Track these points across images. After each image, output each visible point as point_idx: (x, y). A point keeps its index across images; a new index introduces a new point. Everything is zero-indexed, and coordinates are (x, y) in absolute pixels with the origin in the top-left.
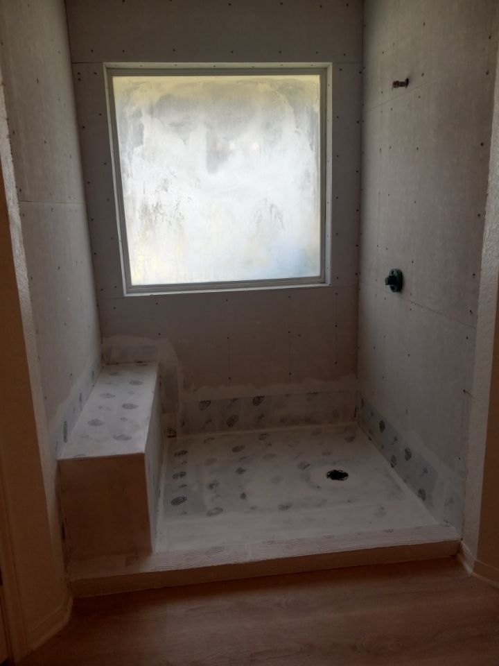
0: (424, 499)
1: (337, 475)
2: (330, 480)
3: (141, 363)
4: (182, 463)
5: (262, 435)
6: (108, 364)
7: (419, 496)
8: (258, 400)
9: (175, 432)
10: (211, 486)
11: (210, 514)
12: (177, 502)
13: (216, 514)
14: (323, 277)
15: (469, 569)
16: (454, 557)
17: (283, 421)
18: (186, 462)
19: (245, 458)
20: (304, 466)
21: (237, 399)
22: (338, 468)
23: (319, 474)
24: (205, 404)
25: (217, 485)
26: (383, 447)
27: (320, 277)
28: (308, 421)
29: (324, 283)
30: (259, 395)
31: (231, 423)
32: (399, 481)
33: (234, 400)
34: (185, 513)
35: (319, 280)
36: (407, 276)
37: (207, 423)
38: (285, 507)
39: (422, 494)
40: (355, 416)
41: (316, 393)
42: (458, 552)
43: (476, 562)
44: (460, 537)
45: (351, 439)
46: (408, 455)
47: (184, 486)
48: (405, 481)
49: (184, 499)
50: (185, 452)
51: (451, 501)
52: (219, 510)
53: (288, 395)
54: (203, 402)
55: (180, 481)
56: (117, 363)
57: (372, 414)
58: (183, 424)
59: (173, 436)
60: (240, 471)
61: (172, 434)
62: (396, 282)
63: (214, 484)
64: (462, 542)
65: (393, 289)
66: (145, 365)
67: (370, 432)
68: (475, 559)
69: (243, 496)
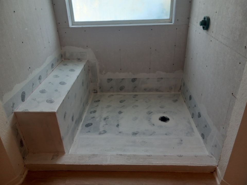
0: (203, 138)
1: (164, 119)
2: (160, 121)
3: (79, 60)
4: (96, 106)
5: (135, 95)
6: (65, 59)
7: (201, 136)
8: (134, 80)
9: (97, 91)
10: (105, 119)
11: (100, 134)
12: (88, 125)
13: (103, 134)
14: (171, 19)
15: (218, 182)
16: (212, 173)
17: (145, 90)
18: (98, 106)
19: (124, 106)
20: (150, 113)
21: (124, 79)
22: (165, 115)
23: (156, 118)
24: (110, 80)
25: (108, 118)
26: (189, 107)
27: (169, 19)
28: (157, 90)
29: (171, 22)
30: (135, 78)
31: (121, 89)
32: (194, 126)
33: (123, 79)
34: (89, 132)
35: (168, 21)
36: (212, 21)
37: (111, 88)
38: (135, 134)
39: (203, 136)
40: (180, 89)
41: (162, 78)
42: (215, 171)
43: (222, 180)
44: (217, 165)
45: (176, 101)
46: (199, 116)
47: (94, 117)
48: (197, 127)
49: (91, 124)
50: (99, 101)
51: (216, 146)
52: (105, 132)
53: (148, 79)
54: (109, 79)
55: (93, 115)
56: (69, 59)
57: (187, 91)
58: (100, 88)
59: (96, 93)
60: (120, 112)
61: (95, 92)
62: (206, 24)
63: (106, 118)
64: (217, 167)
65: (204, 28)
66: (81, 61)
67: (185, 98)
68: (222, 179)
69: (118, 126)
